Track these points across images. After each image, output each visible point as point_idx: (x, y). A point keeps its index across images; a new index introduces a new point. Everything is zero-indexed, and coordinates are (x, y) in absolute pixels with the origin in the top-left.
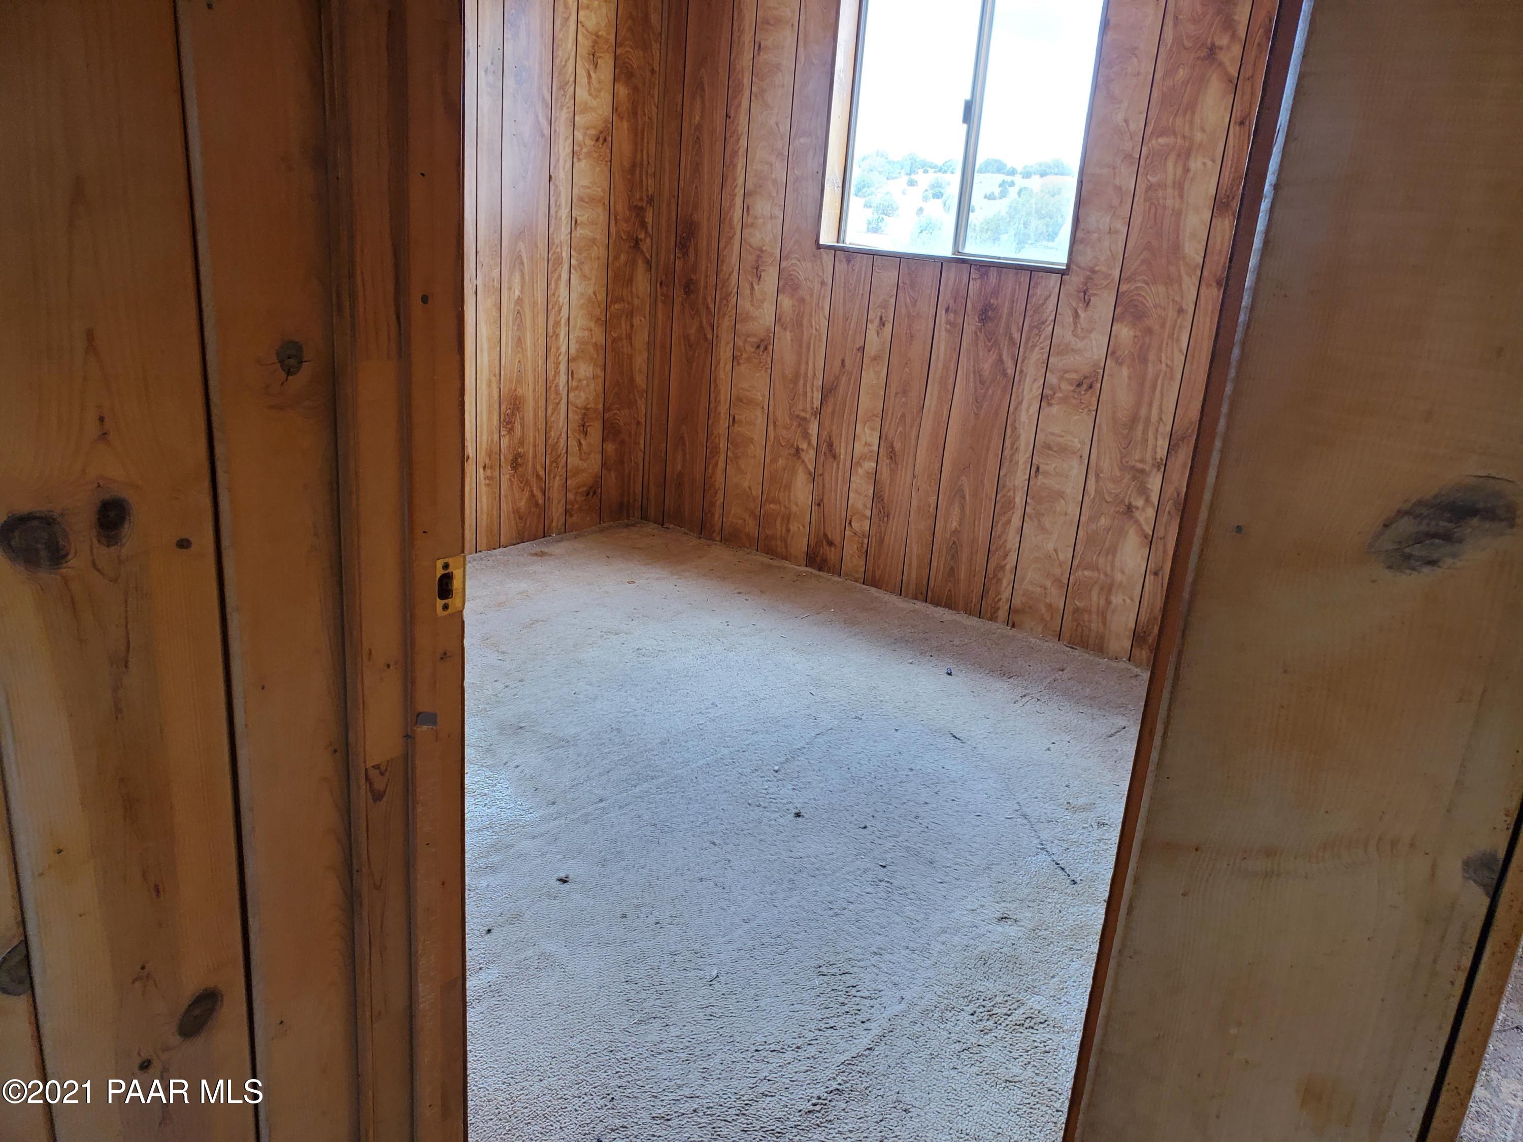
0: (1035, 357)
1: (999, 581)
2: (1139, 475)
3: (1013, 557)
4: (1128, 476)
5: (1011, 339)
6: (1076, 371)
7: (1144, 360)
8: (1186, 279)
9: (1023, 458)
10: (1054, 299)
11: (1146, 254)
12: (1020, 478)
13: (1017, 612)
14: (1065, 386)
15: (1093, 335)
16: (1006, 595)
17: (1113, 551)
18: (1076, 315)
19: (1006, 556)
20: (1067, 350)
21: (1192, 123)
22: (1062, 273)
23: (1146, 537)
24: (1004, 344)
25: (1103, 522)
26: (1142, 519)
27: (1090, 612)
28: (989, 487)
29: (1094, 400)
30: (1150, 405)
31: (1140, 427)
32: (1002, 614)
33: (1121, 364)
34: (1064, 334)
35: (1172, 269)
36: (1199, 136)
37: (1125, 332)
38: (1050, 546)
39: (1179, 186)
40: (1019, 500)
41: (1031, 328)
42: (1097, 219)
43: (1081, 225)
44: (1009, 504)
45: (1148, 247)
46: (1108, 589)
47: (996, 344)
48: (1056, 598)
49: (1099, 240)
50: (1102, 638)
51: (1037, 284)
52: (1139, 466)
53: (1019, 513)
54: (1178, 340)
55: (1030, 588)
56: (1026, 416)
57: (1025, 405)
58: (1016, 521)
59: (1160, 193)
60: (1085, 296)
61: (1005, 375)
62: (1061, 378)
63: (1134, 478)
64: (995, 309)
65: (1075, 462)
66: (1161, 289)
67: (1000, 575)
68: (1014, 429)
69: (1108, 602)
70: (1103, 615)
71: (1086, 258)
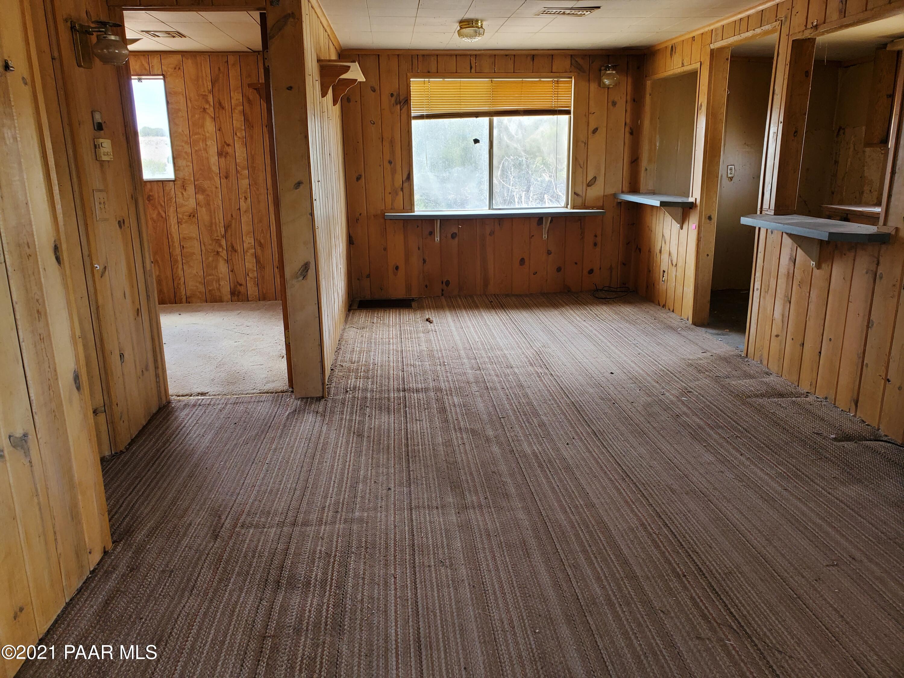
0: (172, 209)
1: (180, 289)
2: (218, 241)
3: (182, 279)
4: (214, 243)
5: (161, 205)
6: (187, 212)
7: (209, 205)
8: (215, 178)
9: (177, 244)
10: (173, 190)
11: (200, 172)
12: (178, 251)
13: (189, 297)
14: (185, 217)
15: (190, 199)
16: (184, 293)
17: (216, 268)
18: (182, 194)
19: (180, 279)
20: (182, 206)
21: (204, 131)
22: (174, 181)
23: (225, 260)
24: (159, 207)
25: (211, 259)
26: (223, 255)
27: (214, 290)
28: (167, 256)
29: (196, 220)
30: (215, 218)
31: (214, 226)
32: (184, 300)
33: (202, 207)
34: (180, 200)
35: (210, 175)
36: (207, 135)
37: (200, 197)
38: (195, 272)
39: (205, 150)
40: (179, 258)
41: (167, 201)
42: (182, 163)
43: (176, 165)
44: (176, 261)
45: (201, 169)
46: (218, 280)
47: (156, 208)
48: (202, 288)
49: (184, 169)
50: (221, 297)
51: (166, 186)
52: (217, 238)
53: (180, 263)
54: (218, 197)
55: (192, 288)
56: (174, 229)
57: (172, 226)
58: (180, 266)
59: (200, 153)
60: (184, 187)
61: (162, 217)
62: (183, 215)
63: (216, 242)
64: (152, 196)
65: (195, 241)
66: (209, 182)
67: (179, 287)
68: (171, 235)
69: (220, 285)
70: (219, 289)
71: (181, 175)
